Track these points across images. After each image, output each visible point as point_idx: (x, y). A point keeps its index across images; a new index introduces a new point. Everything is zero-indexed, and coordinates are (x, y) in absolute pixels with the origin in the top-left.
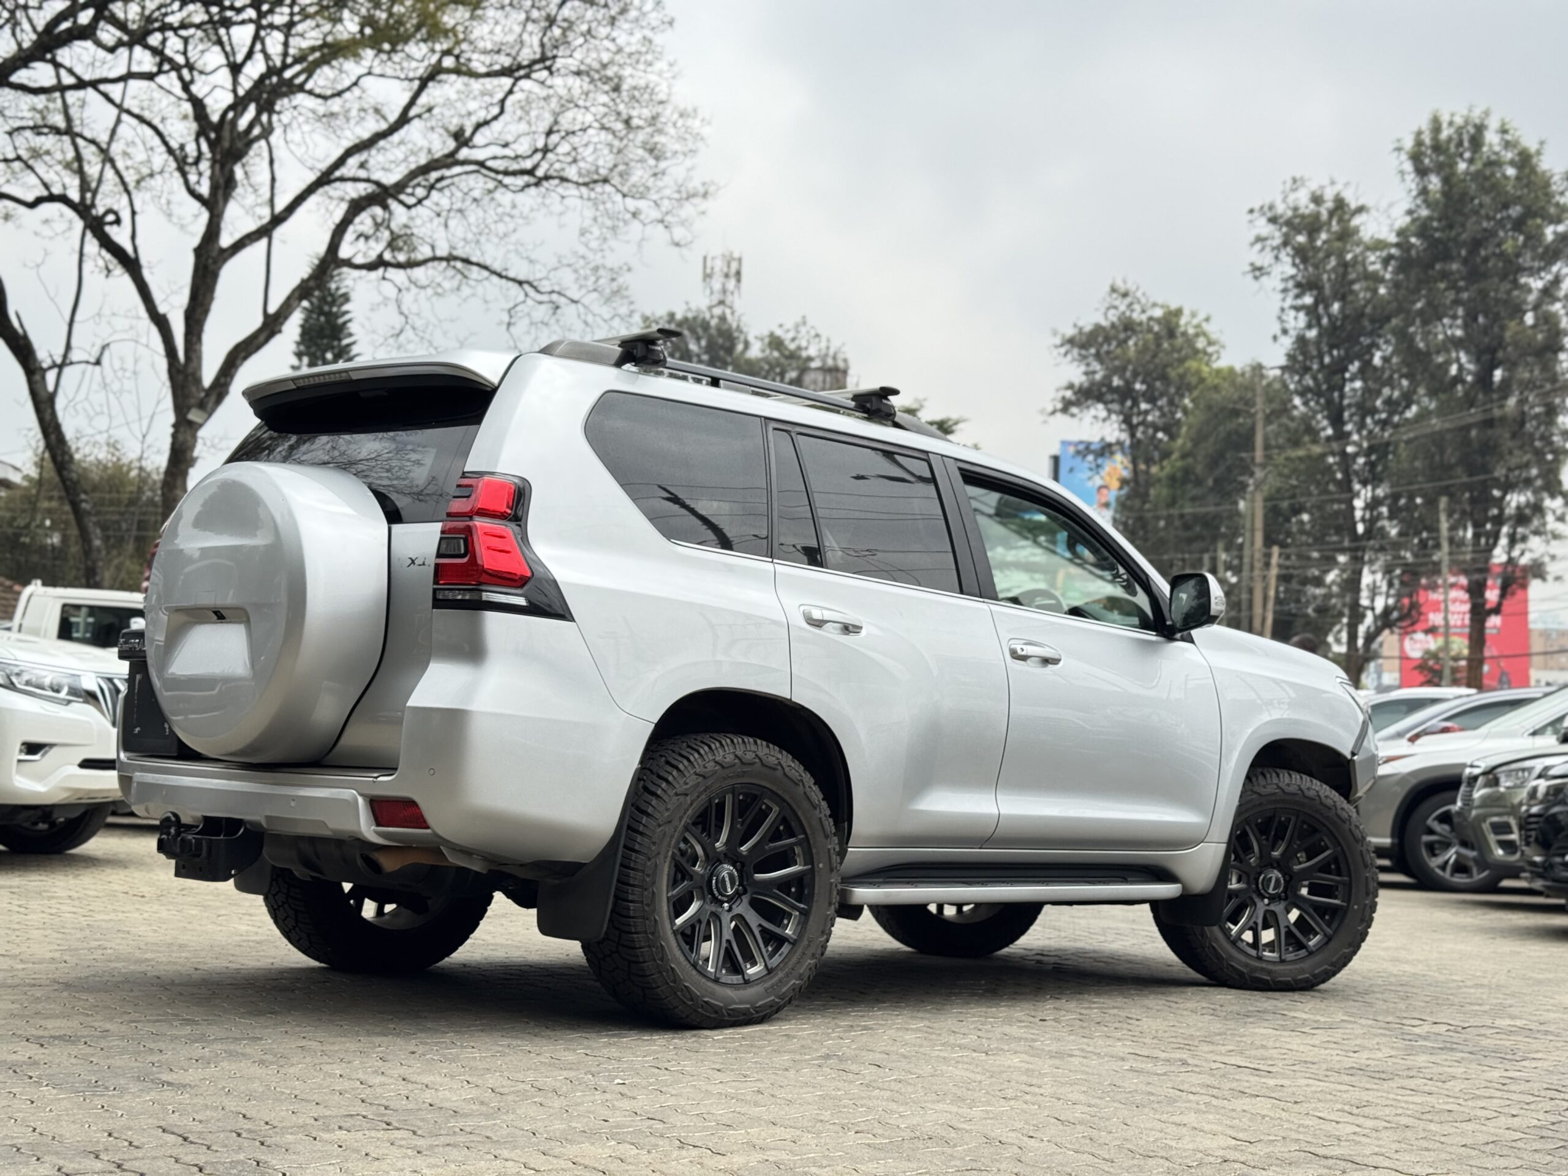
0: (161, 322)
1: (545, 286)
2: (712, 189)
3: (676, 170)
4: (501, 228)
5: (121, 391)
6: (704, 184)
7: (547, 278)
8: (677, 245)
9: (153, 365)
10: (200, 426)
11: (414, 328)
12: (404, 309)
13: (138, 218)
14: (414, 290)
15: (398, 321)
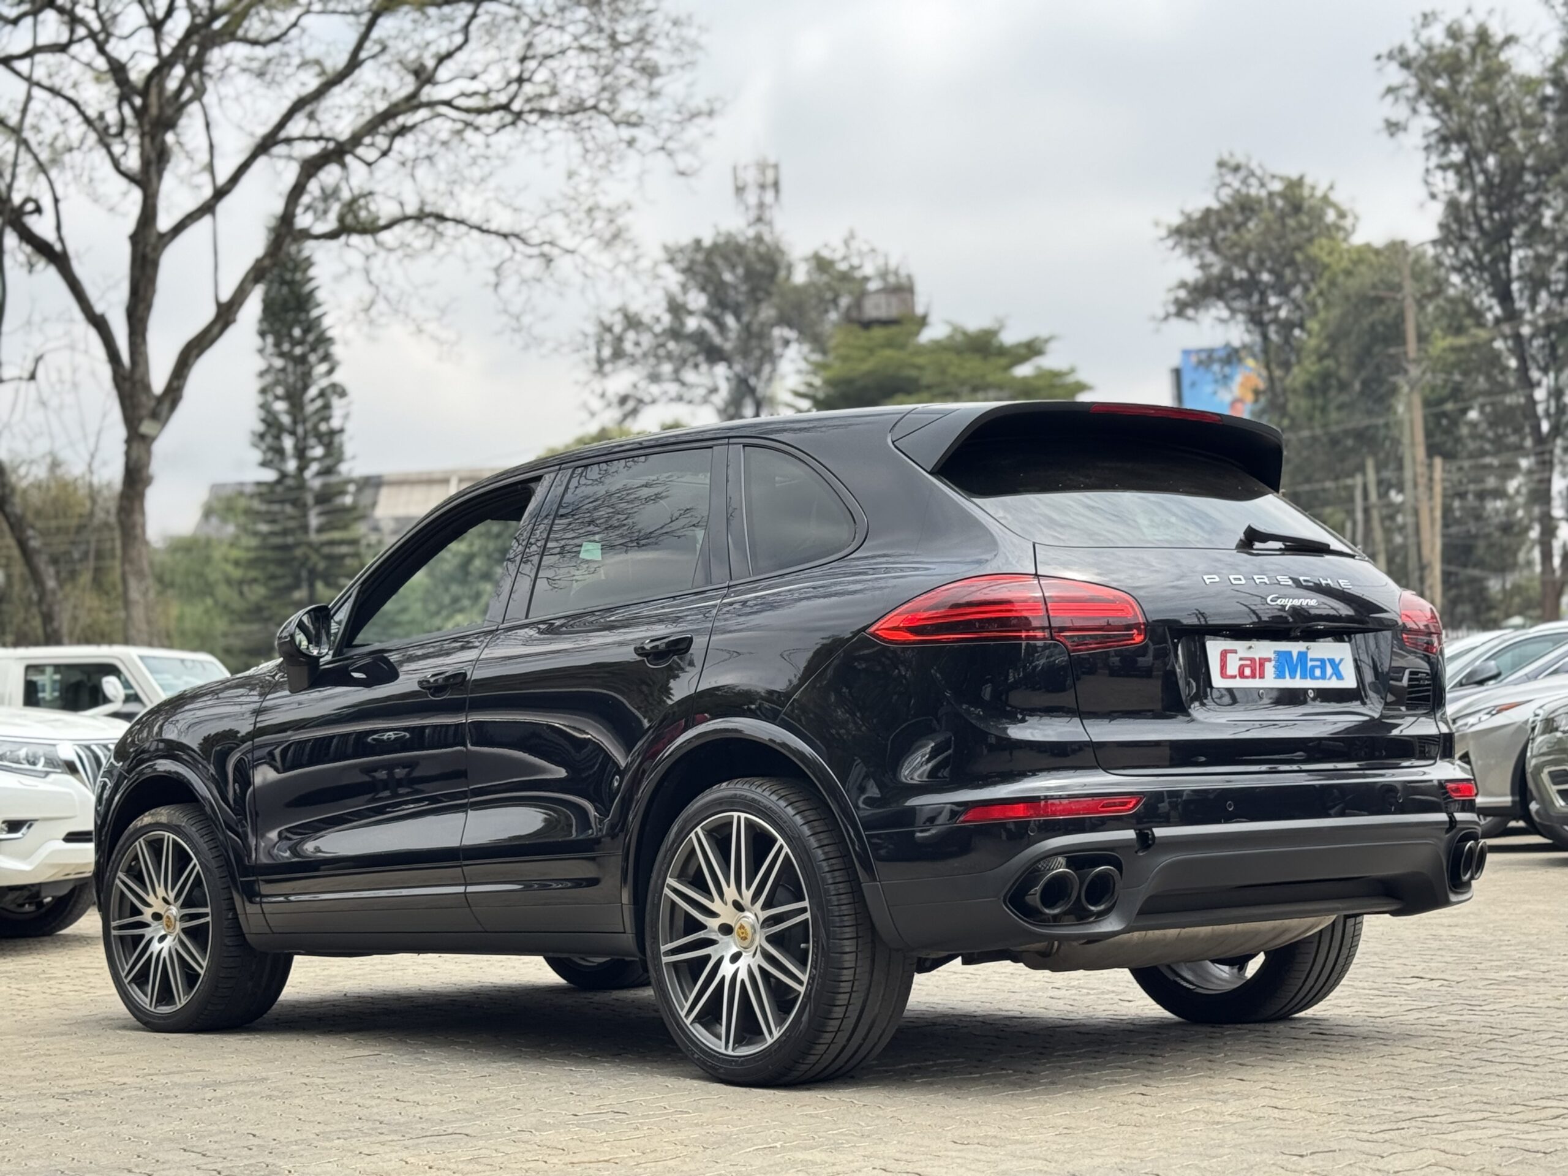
0: (99, 323)
1: (535, 237)
2: (717, 106)
3: (672, 86)
4: (476, 173)
5: (61, 407)
6: (708, 101)
7: (536, 227)
8: (682, 174)
9: (93, 374)
10: (153, 439)
11: (386, 299)
12: (373, 277)
13: (61, 206)
14: (382, 254)
15: (368, 293)
